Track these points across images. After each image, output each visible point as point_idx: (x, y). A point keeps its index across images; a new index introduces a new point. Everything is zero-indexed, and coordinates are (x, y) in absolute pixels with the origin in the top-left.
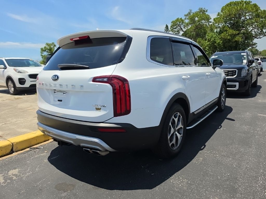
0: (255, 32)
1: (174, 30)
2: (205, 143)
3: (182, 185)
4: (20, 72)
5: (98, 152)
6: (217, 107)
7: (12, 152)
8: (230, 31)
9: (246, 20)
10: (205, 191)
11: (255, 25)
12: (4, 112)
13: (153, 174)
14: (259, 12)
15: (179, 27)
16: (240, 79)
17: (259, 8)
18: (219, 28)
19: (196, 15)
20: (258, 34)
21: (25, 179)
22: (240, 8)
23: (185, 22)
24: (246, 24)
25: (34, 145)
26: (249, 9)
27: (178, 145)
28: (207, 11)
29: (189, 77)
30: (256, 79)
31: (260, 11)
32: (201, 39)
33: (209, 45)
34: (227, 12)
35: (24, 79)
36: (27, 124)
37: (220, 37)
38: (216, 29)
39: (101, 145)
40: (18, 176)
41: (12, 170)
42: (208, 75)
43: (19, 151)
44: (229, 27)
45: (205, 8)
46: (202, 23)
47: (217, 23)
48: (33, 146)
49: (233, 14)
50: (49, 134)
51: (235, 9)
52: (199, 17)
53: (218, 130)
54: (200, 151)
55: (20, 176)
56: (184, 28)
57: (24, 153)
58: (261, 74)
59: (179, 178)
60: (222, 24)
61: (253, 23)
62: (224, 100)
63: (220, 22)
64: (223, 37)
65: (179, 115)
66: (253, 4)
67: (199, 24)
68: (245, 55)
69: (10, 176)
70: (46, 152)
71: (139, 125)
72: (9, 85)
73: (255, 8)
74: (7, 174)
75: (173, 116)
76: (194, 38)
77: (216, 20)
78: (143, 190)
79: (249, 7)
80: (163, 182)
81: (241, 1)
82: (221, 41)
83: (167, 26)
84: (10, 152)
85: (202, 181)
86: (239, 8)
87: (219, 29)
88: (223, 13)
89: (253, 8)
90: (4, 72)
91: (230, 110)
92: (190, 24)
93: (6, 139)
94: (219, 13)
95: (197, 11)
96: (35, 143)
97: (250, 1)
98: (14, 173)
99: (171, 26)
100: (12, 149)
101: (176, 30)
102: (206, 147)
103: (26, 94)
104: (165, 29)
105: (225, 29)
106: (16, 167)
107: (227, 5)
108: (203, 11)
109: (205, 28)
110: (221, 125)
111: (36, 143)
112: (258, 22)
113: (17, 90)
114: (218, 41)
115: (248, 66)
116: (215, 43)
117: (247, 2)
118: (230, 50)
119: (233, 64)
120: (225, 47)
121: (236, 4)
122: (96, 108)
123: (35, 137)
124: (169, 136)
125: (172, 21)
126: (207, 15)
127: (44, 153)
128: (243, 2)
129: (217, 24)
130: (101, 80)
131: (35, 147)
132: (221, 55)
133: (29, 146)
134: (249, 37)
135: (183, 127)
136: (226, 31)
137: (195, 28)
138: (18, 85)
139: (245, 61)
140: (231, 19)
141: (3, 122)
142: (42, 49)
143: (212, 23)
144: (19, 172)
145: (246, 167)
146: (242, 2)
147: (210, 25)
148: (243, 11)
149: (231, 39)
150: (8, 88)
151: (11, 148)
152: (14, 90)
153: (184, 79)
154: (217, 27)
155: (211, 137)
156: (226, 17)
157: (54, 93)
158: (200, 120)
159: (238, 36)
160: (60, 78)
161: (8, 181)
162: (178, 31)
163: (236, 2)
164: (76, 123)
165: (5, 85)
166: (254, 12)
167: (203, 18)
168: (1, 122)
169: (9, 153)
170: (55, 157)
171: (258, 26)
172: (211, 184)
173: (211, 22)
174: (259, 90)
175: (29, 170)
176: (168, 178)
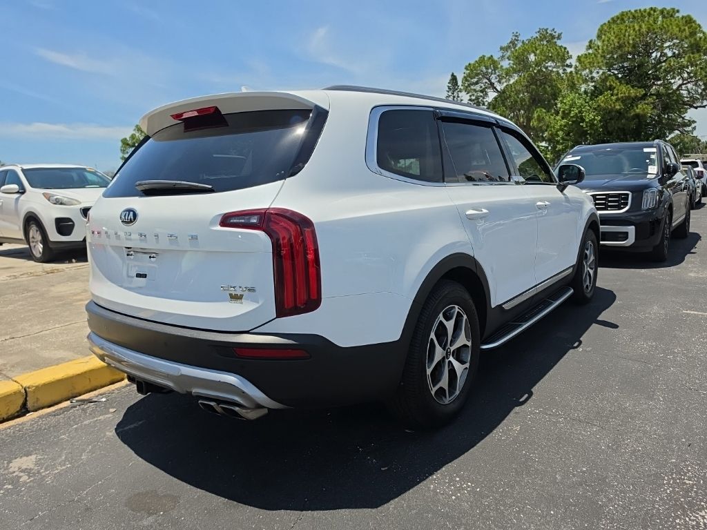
0: (688, 90)
1: (472, 87)
2: (532, 387)
3: (457, 498)
4: (59, 202)
5: (237, 409)
6: (572, 291)
7: (24, 410)
8: (620, 88)
9: (665, 58)
10: (517, 512)
11: (687, 72)
12: (12, 306)
13: (386, 468)
14: (698, 39)
15: (485, 80)
16: (638, 218)
17: (699, 26)
18: (592, 82)
19: (532, 46)
20: (698, 96)
21: (52, 482)
22: (649, 28)
23: (502, 66)
24: (665, 70)
25: (84, 394)
26: (671, 31)
27: (457, 392)
28: (559, 38)
29: (485, 211)
30: (684, 216)
31: (701, 35)
32: (544, 110)
33: (565, 126)
34: (613, 38)
35: (69, 220)
36: (68, 338)
37: (595, 105)
38: (583, 83)
39: (244, 392)
40: (33, 473)
41: (21, 457)
42: (540, 205)
43: (43, 408)
44: (617, 78)
45: (553, 30)
46: (546, 68)
47: (585, 69)
48: (80, 395)
49: (628, 43)
50: (118, 365)
51: (634, 30)
52: (538, 52)
53: (571, 351)
54: (517, 409)
55: (39, 472)
56: (499, 82)
57: (55, 414)
58: (702, 202)
59: (452, 480)
60: (601, 72)
61: (682, 68)
62: (591, 272)
63: (595, 64)
64: (602, 104)
65: (458, 312)
66: (683, 17)
67: (539, 71)
68: (653, 153)
69: (14, 472)
70: (112, 410)
71: (344, 339)
72: (31, 236)
73: (689, 28)
74: (7, 468)
75: (441, 315)
76: (526, 107)
77: (585, 60)
78: (355, 510)
79: (671, 24)
80: (409, 489)
81: (652, 8)
82: (597, 115)
83: (454, 79)
84: (17, 412)
85: (512, 487)
86: (644, 29)
87: (593, 84)
88: (603, 41)
89: (682, 28)
90: (20, 201)
91: (608, 298)
92: (515, 71)
93: (8, 378)
94: (591, 41)
95: (535, 37)
96: (86, 388)
97: (673, 9)
98: (24, 467)
99: (465, 77)
100: (24, 405)
101: (478, 87)
102: (533, 397)
103: (74, 260)
104: (448, 86)
105: (608, 84)
106: (31, 449)
107: (614, 21)
108: (549, 38)
109: (556, 82)
110: (581, 339)
111: (89, 387)
112: (696, 65)
113: (51, 249)
114: (589, 116)
115: (662, 181)
116: (583, 120)
117: (665, 12)
118: (622, 140)
119: (622, 177)
120: (608, 132)
121: (638, 16)
122: (231, 295)
123: (85, 372)
124: (429, 368)
125: (467, 64)
126: (561, 47)
127: (109, 413)
128: (655, 11)
129: (588, 70)
130: (243, 221)
131: (86, 398)
132: (591, 153)
133: (70, 395)
134: (672, 104)
135: (469, 344)
136: (611, 88)
137: (528, 82)
138: (54, 236)
139: (653, 170)
140: (623, 58)
141: (6, 334)
142: (124, 142)
143: (573, 69)
144: (38, 463)
145: (634, 451)
146: (652, 12)
147: (568, 75)
148: (656, 37)
149: (625, 109)
150: (29, 243)
151: (20, 402)
152: (44, 249)
153: (471, 218)
154: (586, 79)
155: (549, 371)
156: (612, 53)
157: (128, 255)
158: (520, 326)
159: (643, 102)
160: (139, 218)
161: (5, 487)
162: (482, 91)
163: (636, 11)
164: (179, 334)
165: (21, 235)
166: (686, 38)
167: (550, 55)
168: (3, 332)
169: (16, 414)
170: (135, 425)
171: (695, 74)
172: (535, 494)
173: (570, 66)
174: (693, 246)
175: (63, 457)
176: (424, 480)
